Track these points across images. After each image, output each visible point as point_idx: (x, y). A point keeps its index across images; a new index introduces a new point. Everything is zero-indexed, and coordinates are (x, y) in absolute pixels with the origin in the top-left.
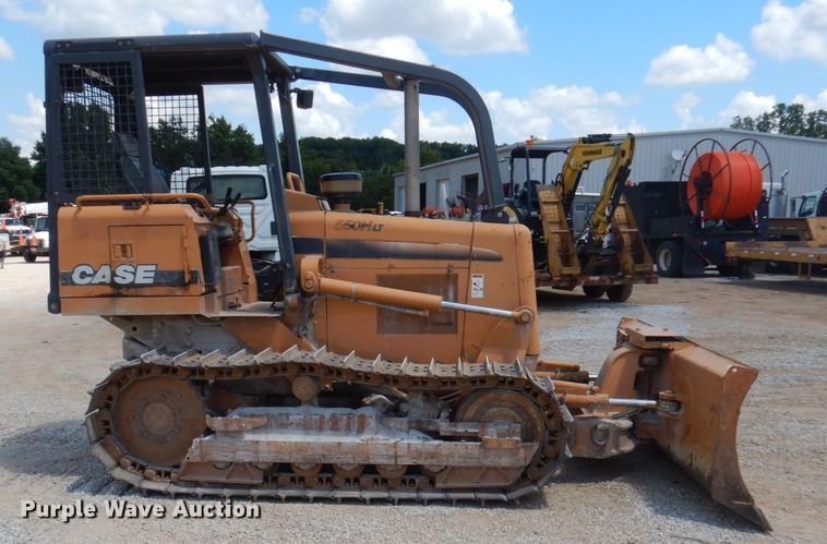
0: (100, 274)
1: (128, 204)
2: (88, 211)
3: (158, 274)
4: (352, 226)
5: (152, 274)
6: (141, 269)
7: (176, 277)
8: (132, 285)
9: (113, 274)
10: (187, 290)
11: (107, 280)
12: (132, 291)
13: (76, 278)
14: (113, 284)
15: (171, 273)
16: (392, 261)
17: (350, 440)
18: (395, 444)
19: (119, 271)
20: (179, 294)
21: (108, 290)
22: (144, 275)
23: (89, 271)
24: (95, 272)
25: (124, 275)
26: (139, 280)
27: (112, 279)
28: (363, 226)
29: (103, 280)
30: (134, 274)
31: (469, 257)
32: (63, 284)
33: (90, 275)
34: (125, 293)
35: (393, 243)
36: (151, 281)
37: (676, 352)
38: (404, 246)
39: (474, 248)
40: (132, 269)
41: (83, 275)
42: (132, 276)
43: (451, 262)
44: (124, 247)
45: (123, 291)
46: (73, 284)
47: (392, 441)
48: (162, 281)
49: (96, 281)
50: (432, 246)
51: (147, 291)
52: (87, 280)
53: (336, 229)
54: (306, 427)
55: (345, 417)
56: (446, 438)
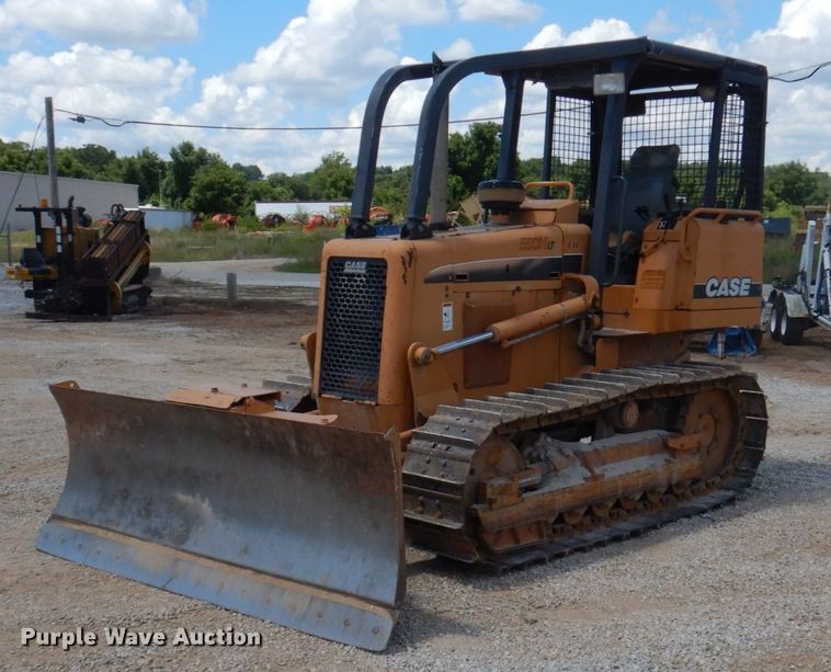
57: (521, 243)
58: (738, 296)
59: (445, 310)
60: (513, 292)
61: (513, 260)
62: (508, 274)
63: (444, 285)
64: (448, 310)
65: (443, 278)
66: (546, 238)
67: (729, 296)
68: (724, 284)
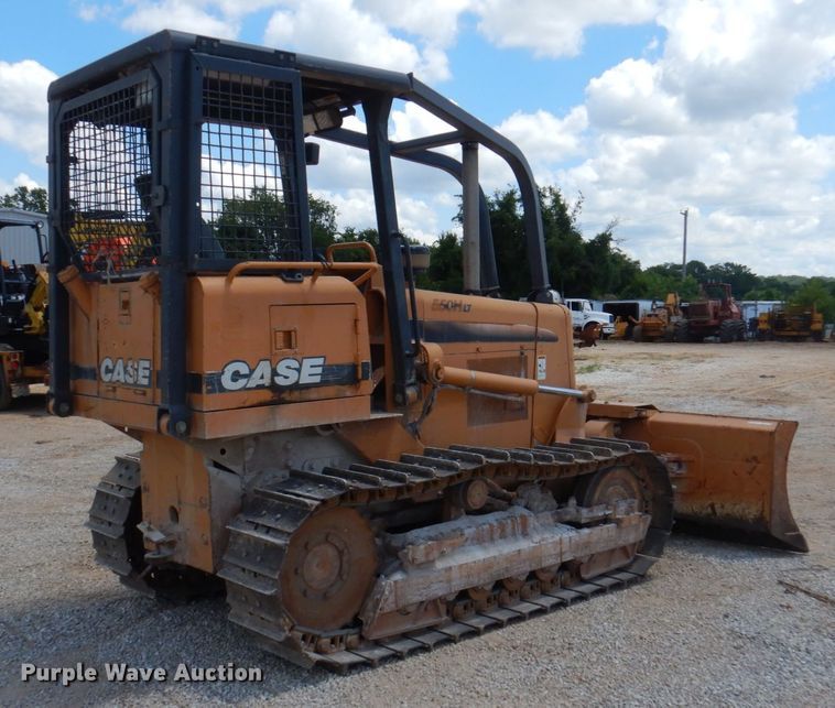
0: (257, 374)
1: (289, 275)
2: (241, 283)
3: (327, 369)
4: (446, 306)
5: (319, 370)
6: (307, 363)
7: (346, 372)
8: (297, 386)
9: (274, 373)
10: (358, 388)
11: (267, 382)
12: (296, 394)
13: (227, 382)
14: (274, 387)
15: (340, 367)
16: (479, 344)
17: (524, 545)
18: (561, 540)
19: (281, 368)
20: (348, 394)
21: (267, 395)
22: (310, 371)
23: (244, 369)
24: (252, 371)
25: (287, 374)
26: (305, 380)
27: (272, 379)
28: (456, 306)
29: (261, 382)
30: (299, 370)
31: (535, 338)
32: (209, 392)
33: (245, 376)
34: (288, 399)
35: (479, 325)
36: (317, 379)
37: (651, 419)
38: (488, 328)
39: (540, 329)
40: (296, 365)
41: (236, 376)
42: (296, 373)
43: (522, 343)
44: (288, 334)
45: (286, 396)
46: (222, 389)
47: (557, 538)
48: (331, 378)
49: (252, 383)
50: (509, 327)
51: (313, 394)
52: (241, 383)
53: (433, 309)
54: (479, 540)
55: (509, 521)
56: (588, 525)
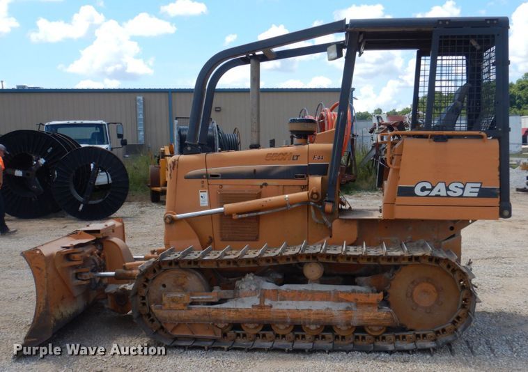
57: (267, 157)
58: (461, 196)
59: (201, 194)
60: (261, 187)
61: (259, 167)
62: (255, 175)
63: (201, 180)
64: (205, 195)
65: (199, 177)
66: (291, 153)
67: (448, 196)
68: (441, 186)
